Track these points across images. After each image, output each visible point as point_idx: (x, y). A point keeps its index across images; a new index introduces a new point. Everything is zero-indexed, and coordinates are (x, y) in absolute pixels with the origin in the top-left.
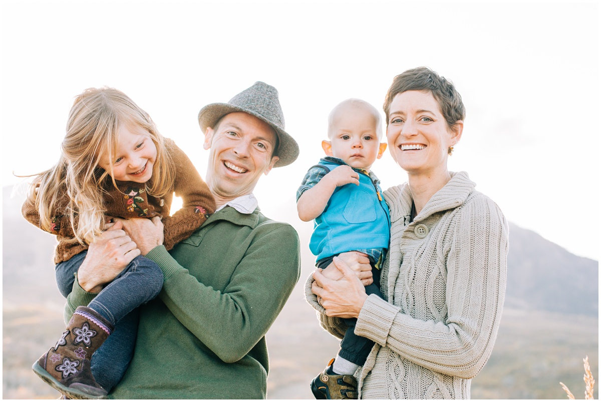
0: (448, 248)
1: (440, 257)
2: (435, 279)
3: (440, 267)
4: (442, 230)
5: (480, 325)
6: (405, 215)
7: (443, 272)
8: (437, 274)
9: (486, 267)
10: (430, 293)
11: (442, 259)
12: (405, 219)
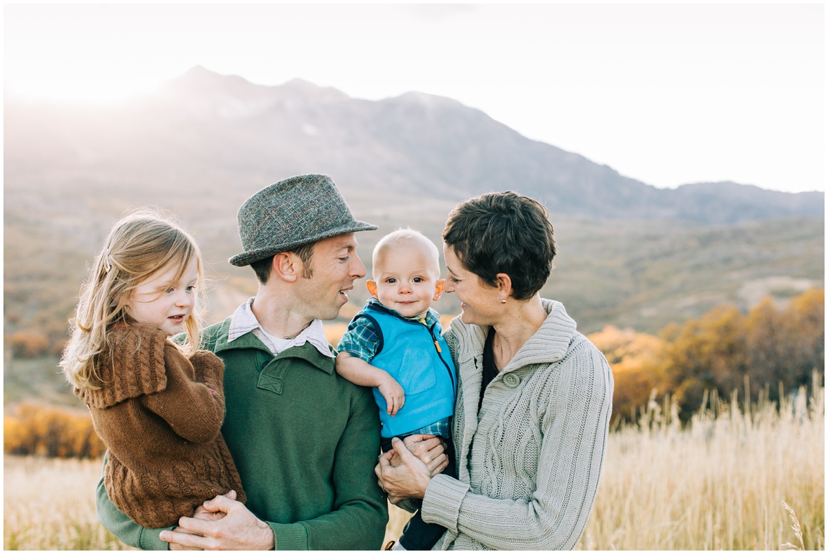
0: (544, 411)
1: (534, 419)
2: (526, 443)
3: (534, 430)
4: (537, 386)
5: (565, 505)
6: (476, 355)
7: (537, 435)
8: (529, 438)
9: (580, 438)
10: (520, 460)
11: (536, 421)
12: (476, 360)
